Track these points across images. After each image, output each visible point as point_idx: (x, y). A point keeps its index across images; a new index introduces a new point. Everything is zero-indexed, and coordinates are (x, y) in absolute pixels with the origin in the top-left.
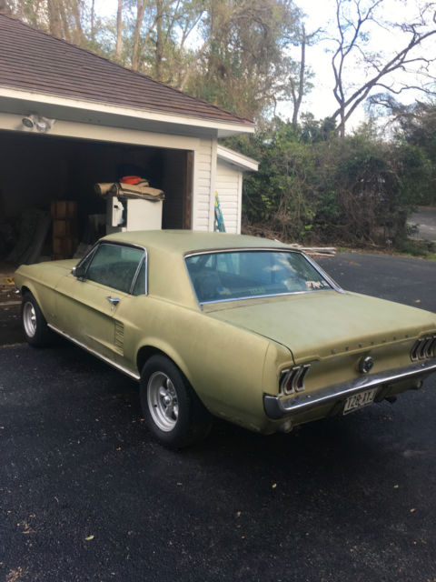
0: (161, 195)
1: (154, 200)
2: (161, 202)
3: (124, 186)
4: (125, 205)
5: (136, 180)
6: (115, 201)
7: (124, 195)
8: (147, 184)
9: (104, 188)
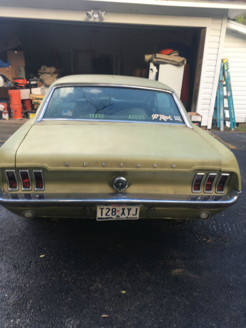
0: (183, 61)
1: (178, 65)
2: (183, 66)
3: (158, 55)
4: (158, 68)
5: (169, 51)
6: (152, 66)
7: (157, 61)
8: (177, 54)
9: (147, 57)
